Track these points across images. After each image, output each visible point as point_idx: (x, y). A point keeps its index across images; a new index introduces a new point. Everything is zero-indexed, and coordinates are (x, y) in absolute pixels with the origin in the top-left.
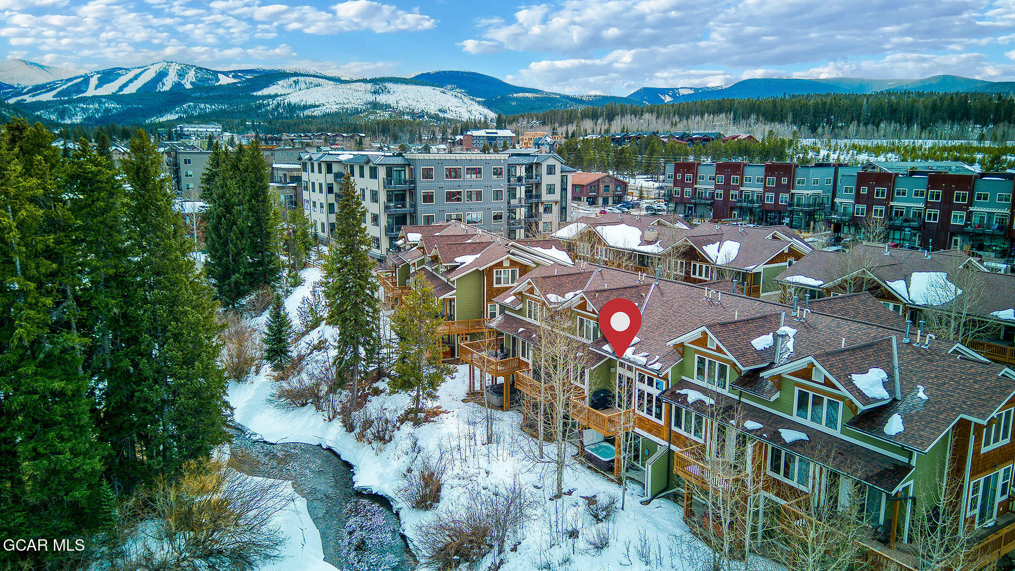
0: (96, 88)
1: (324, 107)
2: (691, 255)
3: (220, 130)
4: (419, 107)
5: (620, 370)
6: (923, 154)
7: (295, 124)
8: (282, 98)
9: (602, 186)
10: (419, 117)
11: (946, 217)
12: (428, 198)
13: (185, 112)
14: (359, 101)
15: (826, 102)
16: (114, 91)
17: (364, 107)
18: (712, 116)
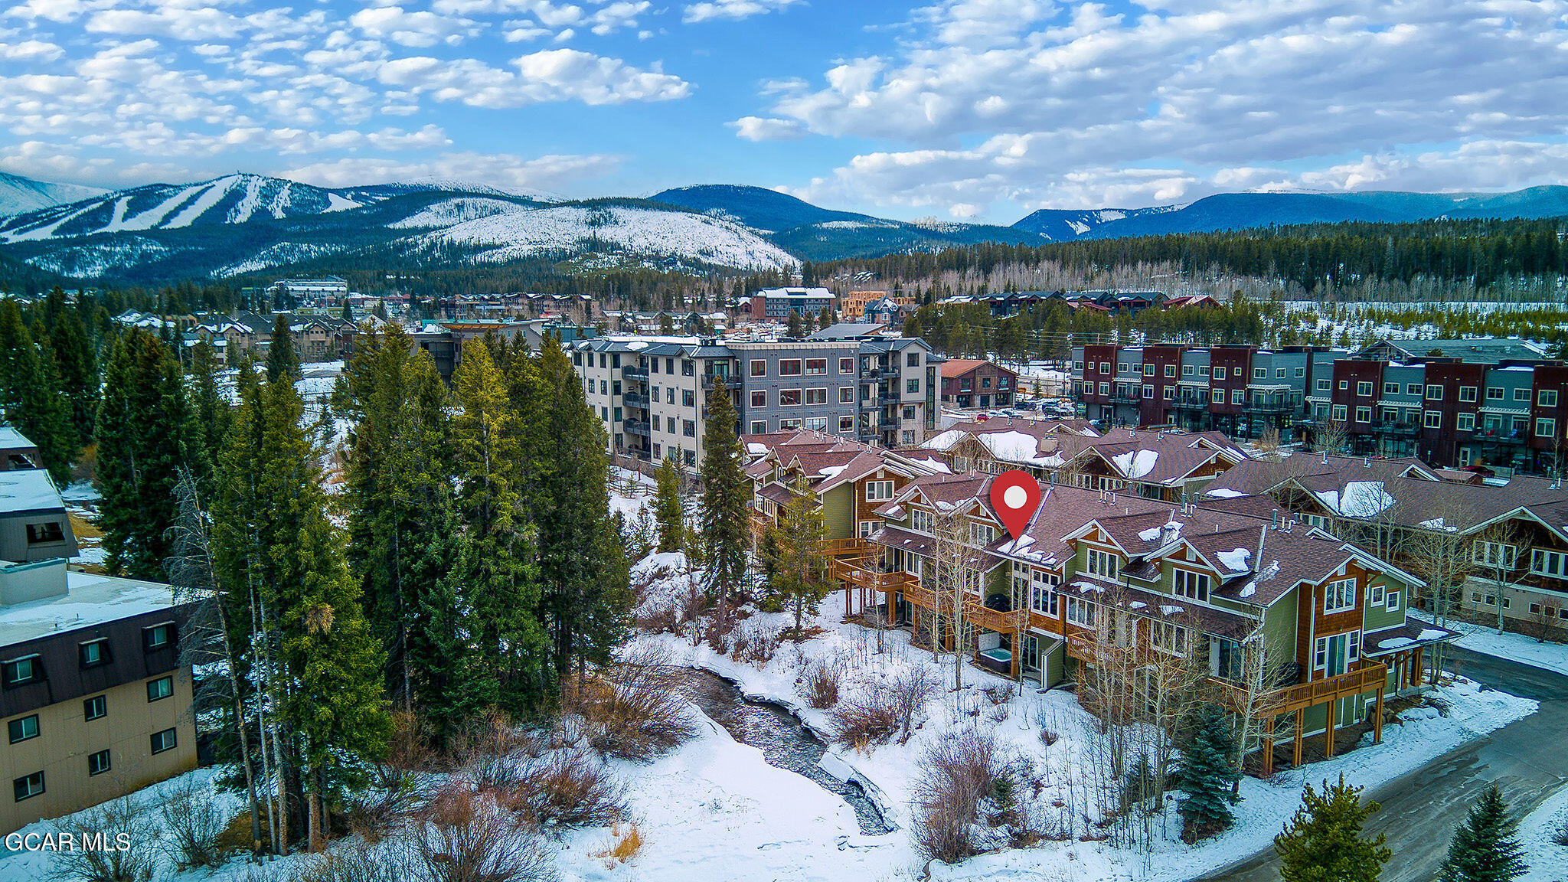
0: (124, 219)
1: (510, 249)
2: (1098, 468)
3: (345, 289)
4: (668, 246)
5: (1015, 574)
6: (1477, 326)
7: (467, 277)
8: (438, 234)
9: (979, 379)
10: (668, 264)
11: (1450, 420)
12: (759, 400)
13: (276, 258)
14: (567, 237)
15: (1329, 244)
16: (155, 222)
17: (575, 248)
18: (1149, 264)
